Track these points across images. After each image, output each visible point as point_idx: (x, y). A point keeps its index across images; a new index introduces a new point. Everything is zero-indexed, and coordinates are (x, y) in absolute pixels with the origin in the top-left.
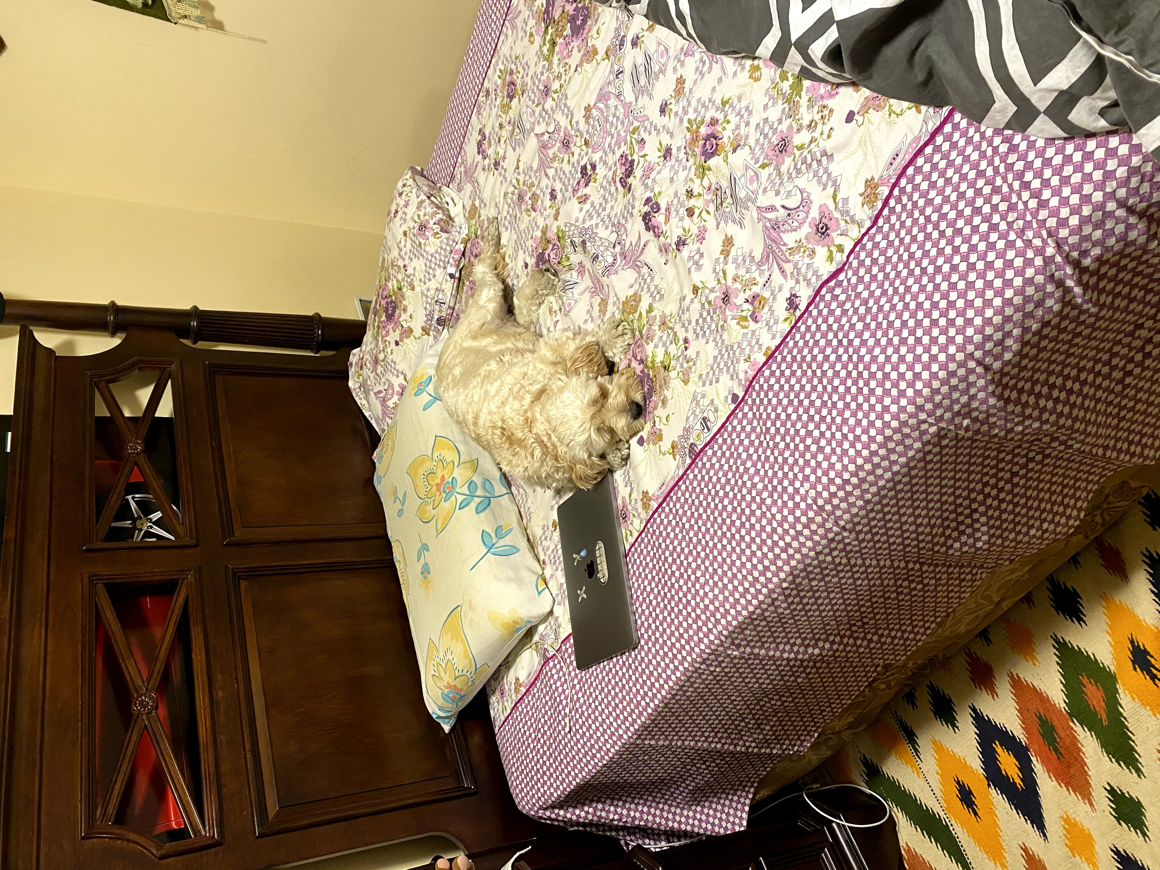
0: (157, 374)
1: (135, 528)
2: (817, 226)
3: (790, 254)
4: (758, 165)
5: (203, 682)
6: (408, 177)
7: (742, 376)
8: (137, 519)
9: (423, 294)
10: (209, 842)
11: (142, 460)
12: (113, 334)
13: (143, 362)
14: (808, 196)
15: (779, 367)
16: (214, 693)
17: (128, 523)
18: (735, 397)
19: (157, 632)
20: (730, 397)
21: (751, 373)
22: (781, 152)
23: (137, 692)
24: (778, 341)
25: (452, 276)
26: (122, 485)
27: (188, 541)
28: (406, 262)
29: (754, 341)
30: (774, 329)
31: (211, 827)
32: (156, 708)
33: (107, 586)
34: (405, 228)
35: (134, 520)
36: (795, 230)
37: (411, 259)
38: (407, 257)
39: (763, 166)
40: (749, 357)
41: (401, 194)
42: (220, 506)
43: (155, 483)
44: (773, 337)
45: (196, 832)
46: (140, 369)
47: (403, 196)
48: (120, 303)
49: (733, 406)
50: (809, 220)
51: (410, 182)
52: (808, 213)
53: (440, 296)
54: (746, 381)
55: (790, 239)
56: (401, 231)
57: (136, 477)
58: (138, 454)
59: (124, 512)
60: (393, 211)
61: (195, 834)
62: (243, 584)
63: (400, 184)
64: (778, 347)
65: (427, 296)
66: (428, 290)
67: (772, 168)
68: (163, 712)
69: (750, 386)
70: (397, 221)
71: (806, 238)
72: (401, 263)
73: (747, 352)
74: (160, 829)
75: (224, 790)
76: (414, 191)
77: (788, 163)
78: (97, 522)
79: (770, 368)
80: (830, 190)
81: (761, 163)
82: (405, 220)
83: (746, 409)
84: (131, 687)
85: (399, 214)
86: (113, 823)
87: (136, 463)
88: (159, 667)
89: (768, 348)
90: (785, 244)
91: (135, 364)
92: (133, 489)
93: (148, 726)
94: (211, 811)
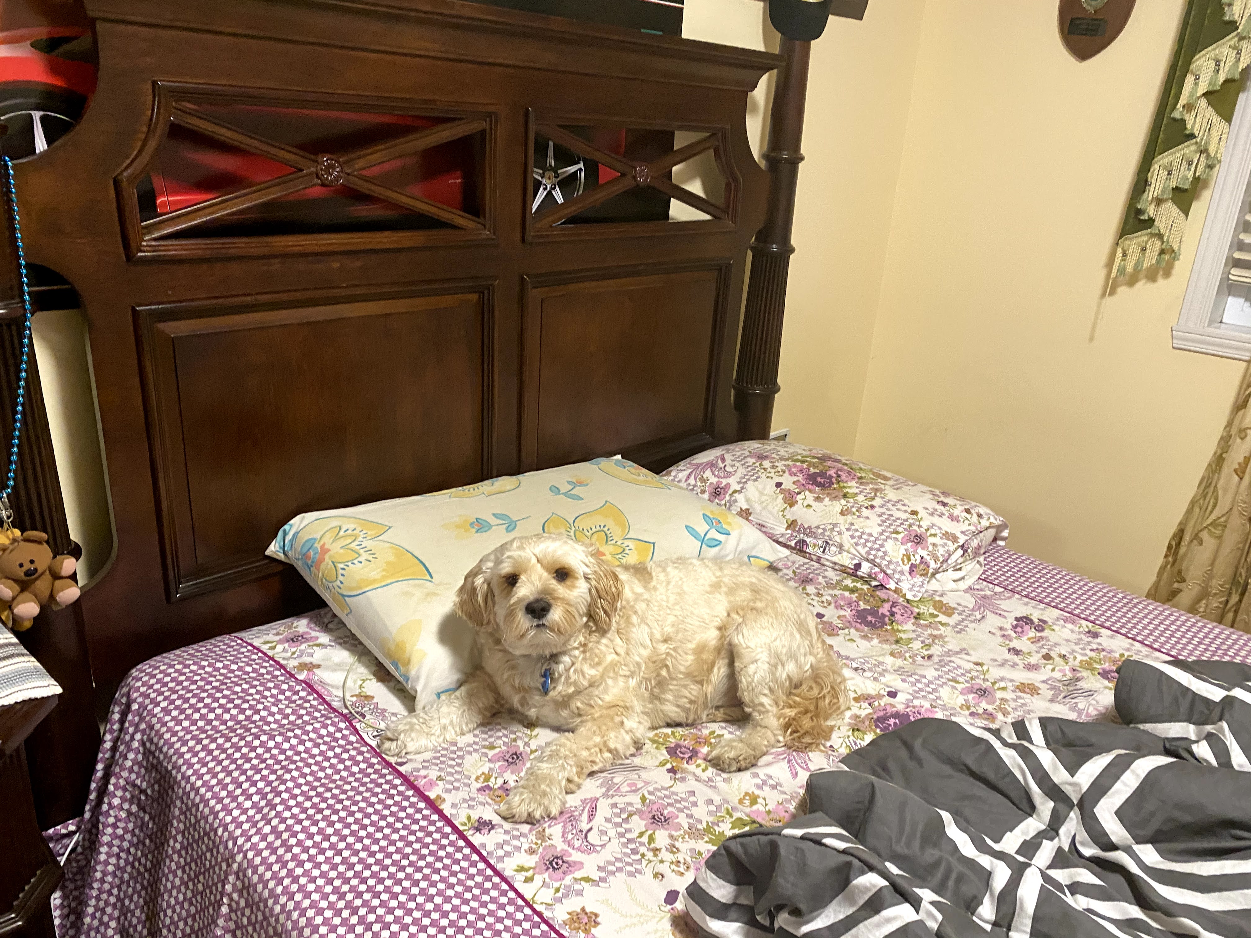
0: (720, 201)
1: (545, 169)
6: (992, 520)
8: (556, 172)
9: (835, 525)
10: (134, 245)
11: (627, 184)
12: (766, 156)
13: (737, 188)
16: (338, 257)
17: (551, 162)
19: (417, 189)
23: (346, 163)
25: (858, 566)
26: (597, 156)
27: (531, 233)
28: (877, 509)
31: (154, 249)
32: (323, 185)
33: (484, 131)
34: (922, 513)
35: (555, 170)
37: (880, 516)
38: (883, 510)
41: (968, 511)
42: (569, 271)
43: (600, 196)
45: (149, 229)
46: (728, 185)
47: (965, 514)
51: (985, 523)
53: (833, 549)
56: (919, 508)
57: (605, 174)
58: (634, 178)
59: (565, 159)
60: (946, 500)
61: (147, 227)
62: (474, 297)
63: (982, 510)
65: (832, 530)
66: (840, 533)
68: (316, 192)
70: (932, 505)
72: (877, 502)
74: (159, 182)
75: (203, 267)
76: (972, 528)
78: (557, 125)
82: (932, 514)
84: (353, 155)
85: (940, 508)
86: (172, 123)
87: (623, 175)
88: (377, 191)
91: (736, 180)
92: (592, 168)
93: (300, 174)
94: (176, 248)
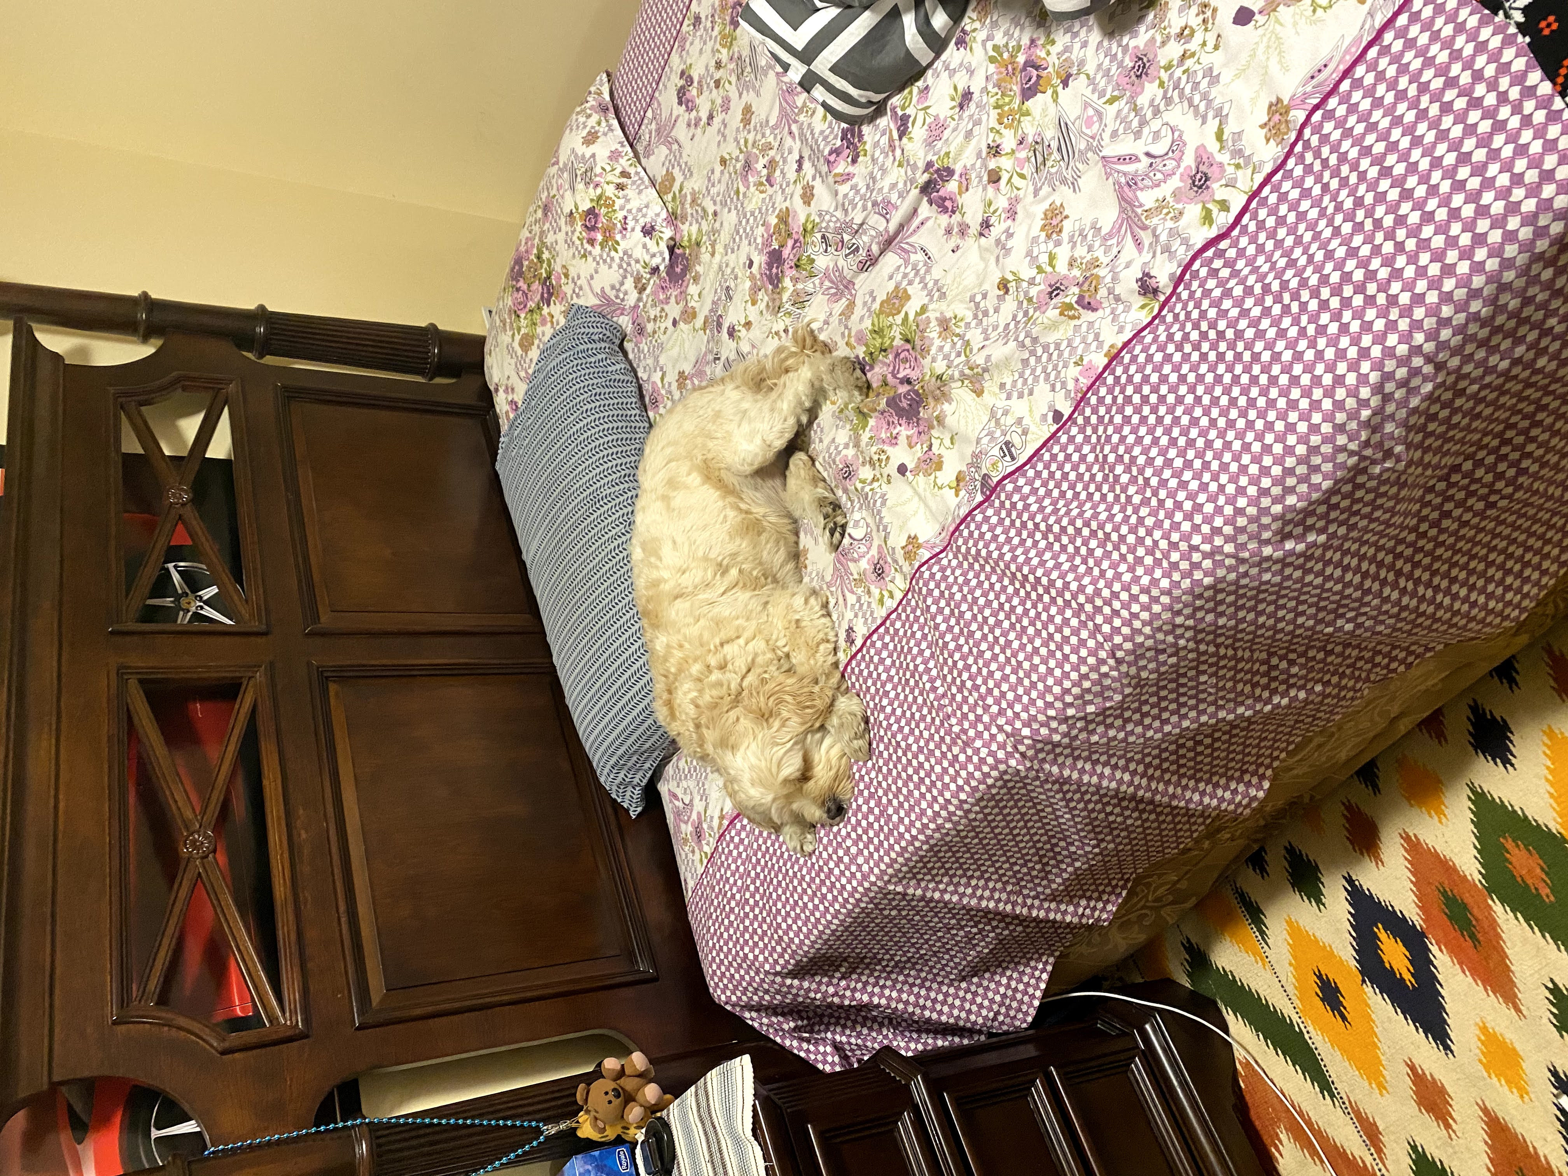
0: (207, 397)
1: (178, 608)
2: (1193, 178)
3: (1147, 218)
4: (1104, 99)
5: (279, 818)
7: (1071, 385)
8: (181, 596)
10: (290, 1033)
11: (189, 513)
12: (145, 339)
13: (188, 378)
14: (1180, 136)
15: (1126, 370)
16: (295, 832)
17: (168, 601)
18: (1057, 416)
19: (212, 752)
20: (1051, 414)
21: (1085, 382)
22: (1139, 77)
23: (187, 829)
24: (1127, 335)
26: (160, 547)
27: (255, 625)
29: (1091, 337)
30: (1122, 318)
31: (293, 1012)
32: (215, 851)
33: (141, 681)
35: (178, 597)
36: (1158, 185)
39: (1111, 101)
40: (1081, 359)
42: (300, 581)
43: (208, 546)
44: (1121, 330)
45: (272, 1019)
46: (184, 388)
48: (155, 294)
49: (1055, 427)
50: (1181, 170)
52: (1179, 160)
54: (1076, 392)
55: (1147, 198)
57: (181, 538)
58: (184, 505)
59: (163, 585)
61: (270, 1022)
62: (333, 688)
64: (1126, 345)
67: (1123, 102)
68: (222, 858)
69: (1082, 399)
71: (1174, 194)
73: (1079, 352)
74: (220, 1016)
75: (310, 965)
77: (1150, 91)
78: (127, 596)
79: (1113, 373)
80: (1213, 124)
81: (1108, 96)
83: (1074, 431)
84: (179, 821)
86: (157, 1004)
87: (180, 518)
88: (217, 797)
89: (1112, 346)
90: (1141, 206)
91: (178, 380)
92: (174, 553)
93: (204, 875)
94: (292, 992)
